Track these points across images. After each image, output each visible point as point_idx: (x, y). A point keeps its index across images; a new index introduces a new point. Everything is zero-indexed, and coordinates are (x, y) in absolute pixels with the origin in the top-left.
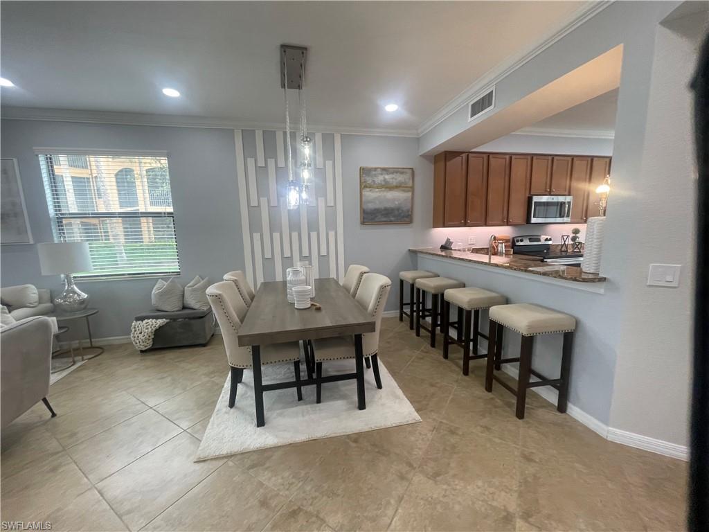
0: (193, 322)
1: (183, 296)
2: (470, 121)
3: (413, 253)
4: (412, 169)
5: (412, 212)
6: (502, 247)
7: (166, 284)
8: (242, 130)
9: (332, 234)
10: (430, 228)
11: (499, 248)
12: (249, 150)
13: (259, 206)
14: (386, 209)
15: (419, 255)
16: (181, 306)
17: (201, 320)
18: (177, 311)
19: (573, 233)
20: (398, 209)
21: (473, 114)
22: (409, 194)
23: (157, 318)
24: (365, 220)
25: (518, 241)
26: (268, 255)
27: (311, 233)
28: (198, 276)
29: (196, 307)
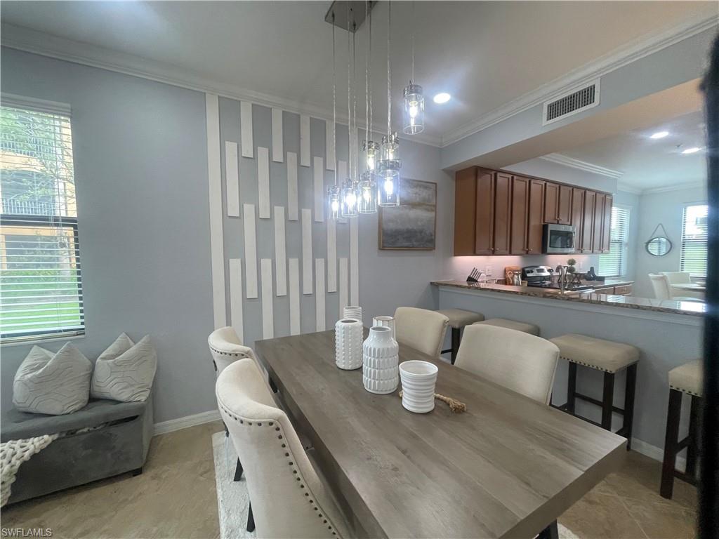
0: (113, 430)
1: (91, 376)
2: (544, 125)
3: (435, 286)
4: (436, 184)
5: (435, 235)
6: (517, 279)
7: (53, 356)
8: (219, 97)
9: (343, 261)
10: (451, 256)
11: (516, 280)
12: (229, 129)
13: (240, 217)
14: (408, 231)
15: (441, 289)
16: (86, 398)
17: (131, 424)
18: (76, 411)
19: (569, 264)
20: (421, 232)
21: (550, 117)
22: (433, 214)
23: (26, 435)
24: (385, 245)
25: (528, 272)
26: (252, 293)
27: (317, 260)
28: (123, 335)
29: (123, 396)
